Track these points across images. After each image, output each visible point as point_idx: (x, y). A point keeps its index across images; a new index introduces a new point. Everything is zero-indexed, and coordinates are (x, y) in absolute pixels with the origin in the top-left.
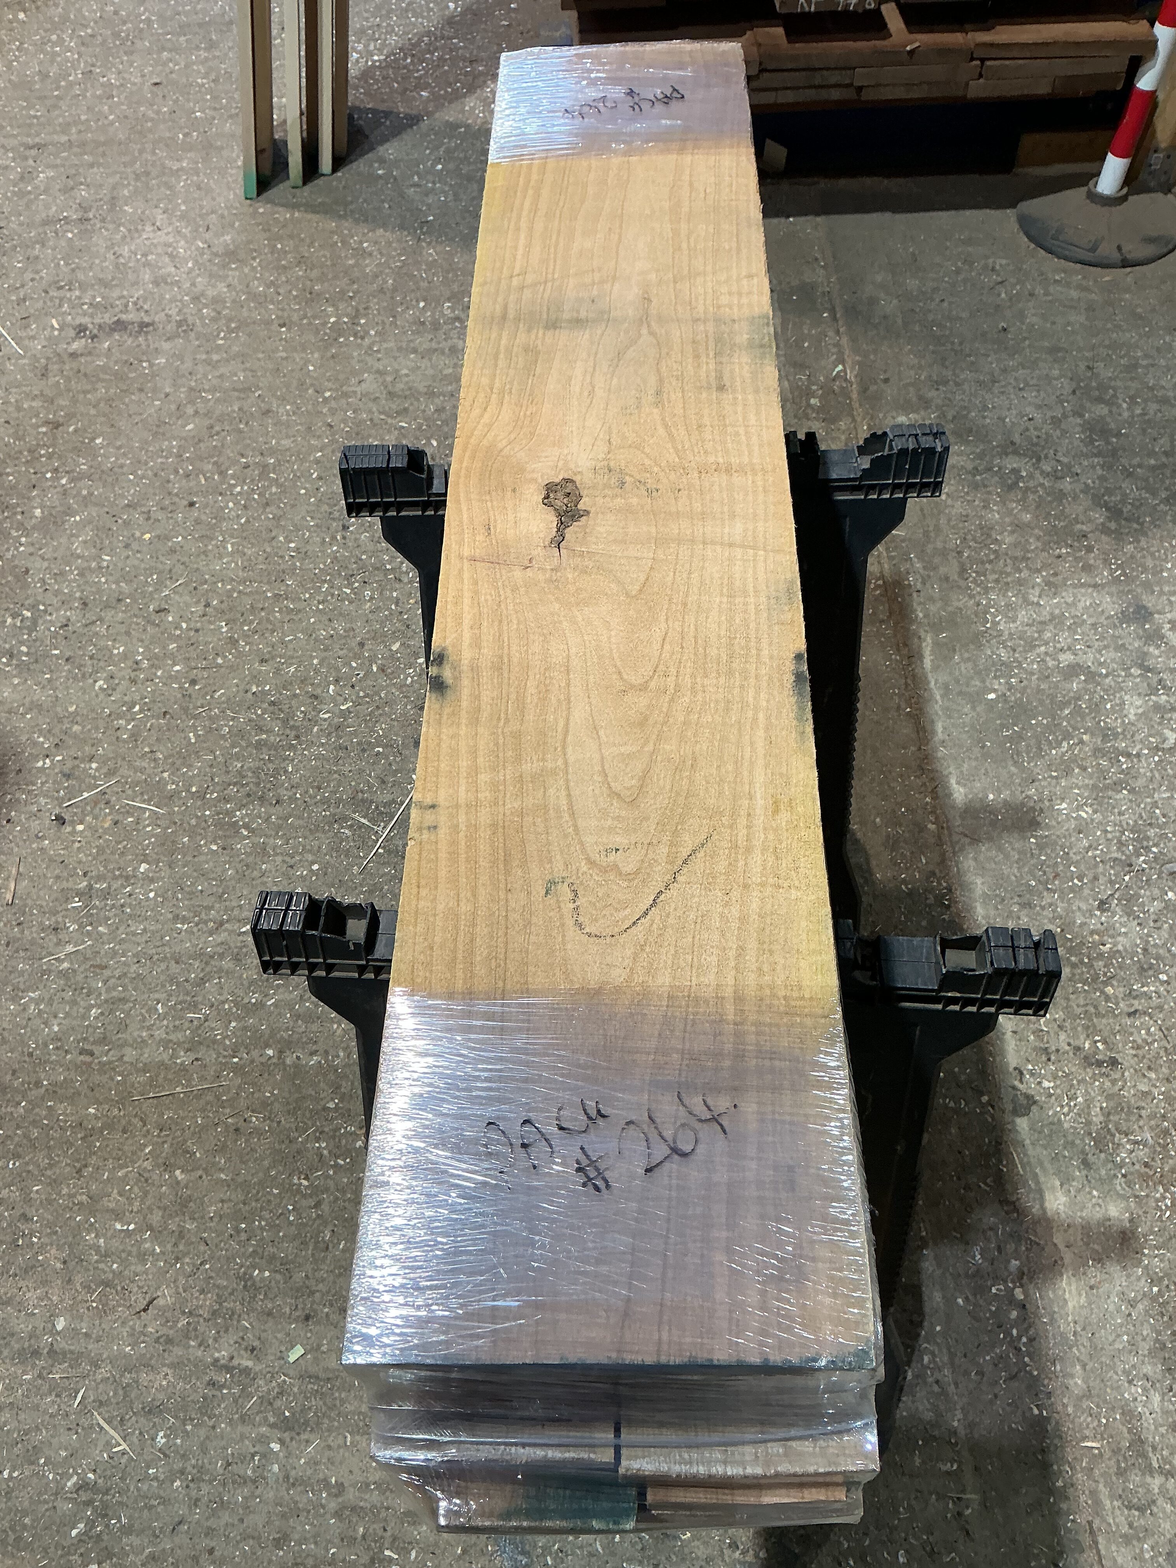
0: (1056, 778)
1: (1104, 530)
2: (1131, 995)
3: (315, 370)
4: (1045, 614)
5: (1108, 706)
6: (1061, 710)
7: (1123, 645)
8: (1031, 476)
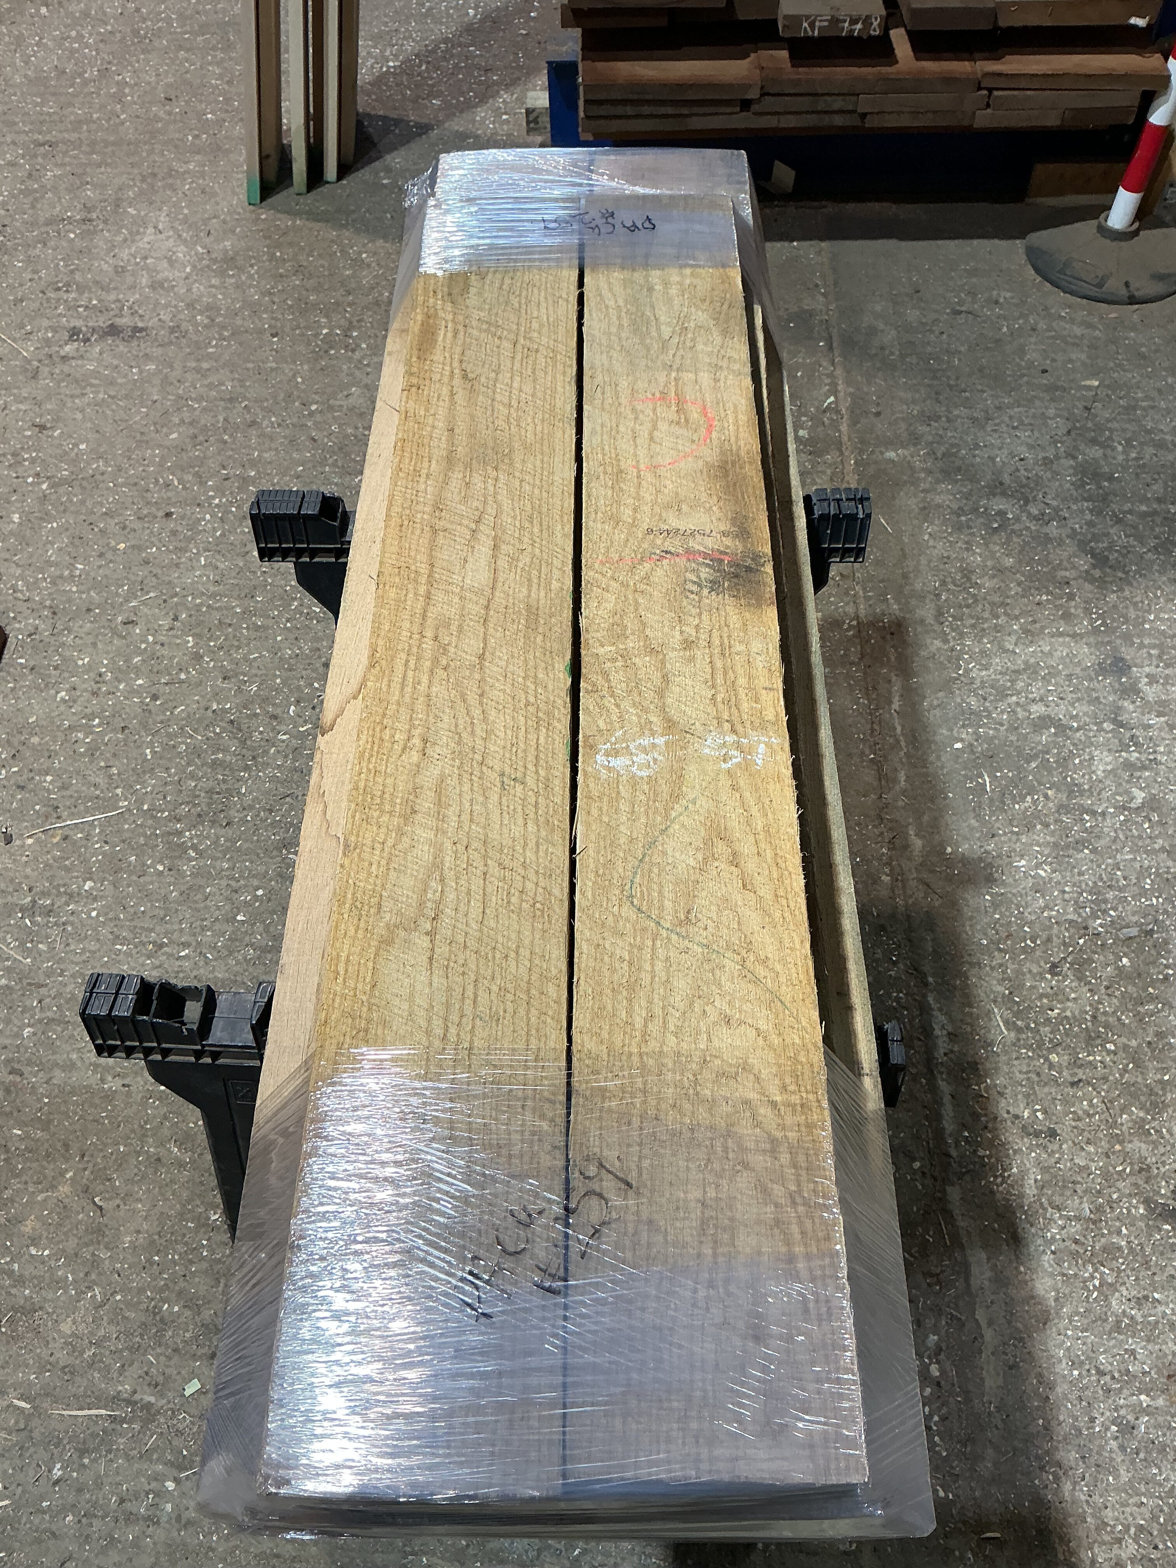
0: (1017, 834)
1: (1088, 577)
2: (1076, 1063)
3: (303, 382)
4: (1020, 663)
5: (1077, 761)
6: (1028, 763)
7: (1097, 698)
8: (1017, 519)
